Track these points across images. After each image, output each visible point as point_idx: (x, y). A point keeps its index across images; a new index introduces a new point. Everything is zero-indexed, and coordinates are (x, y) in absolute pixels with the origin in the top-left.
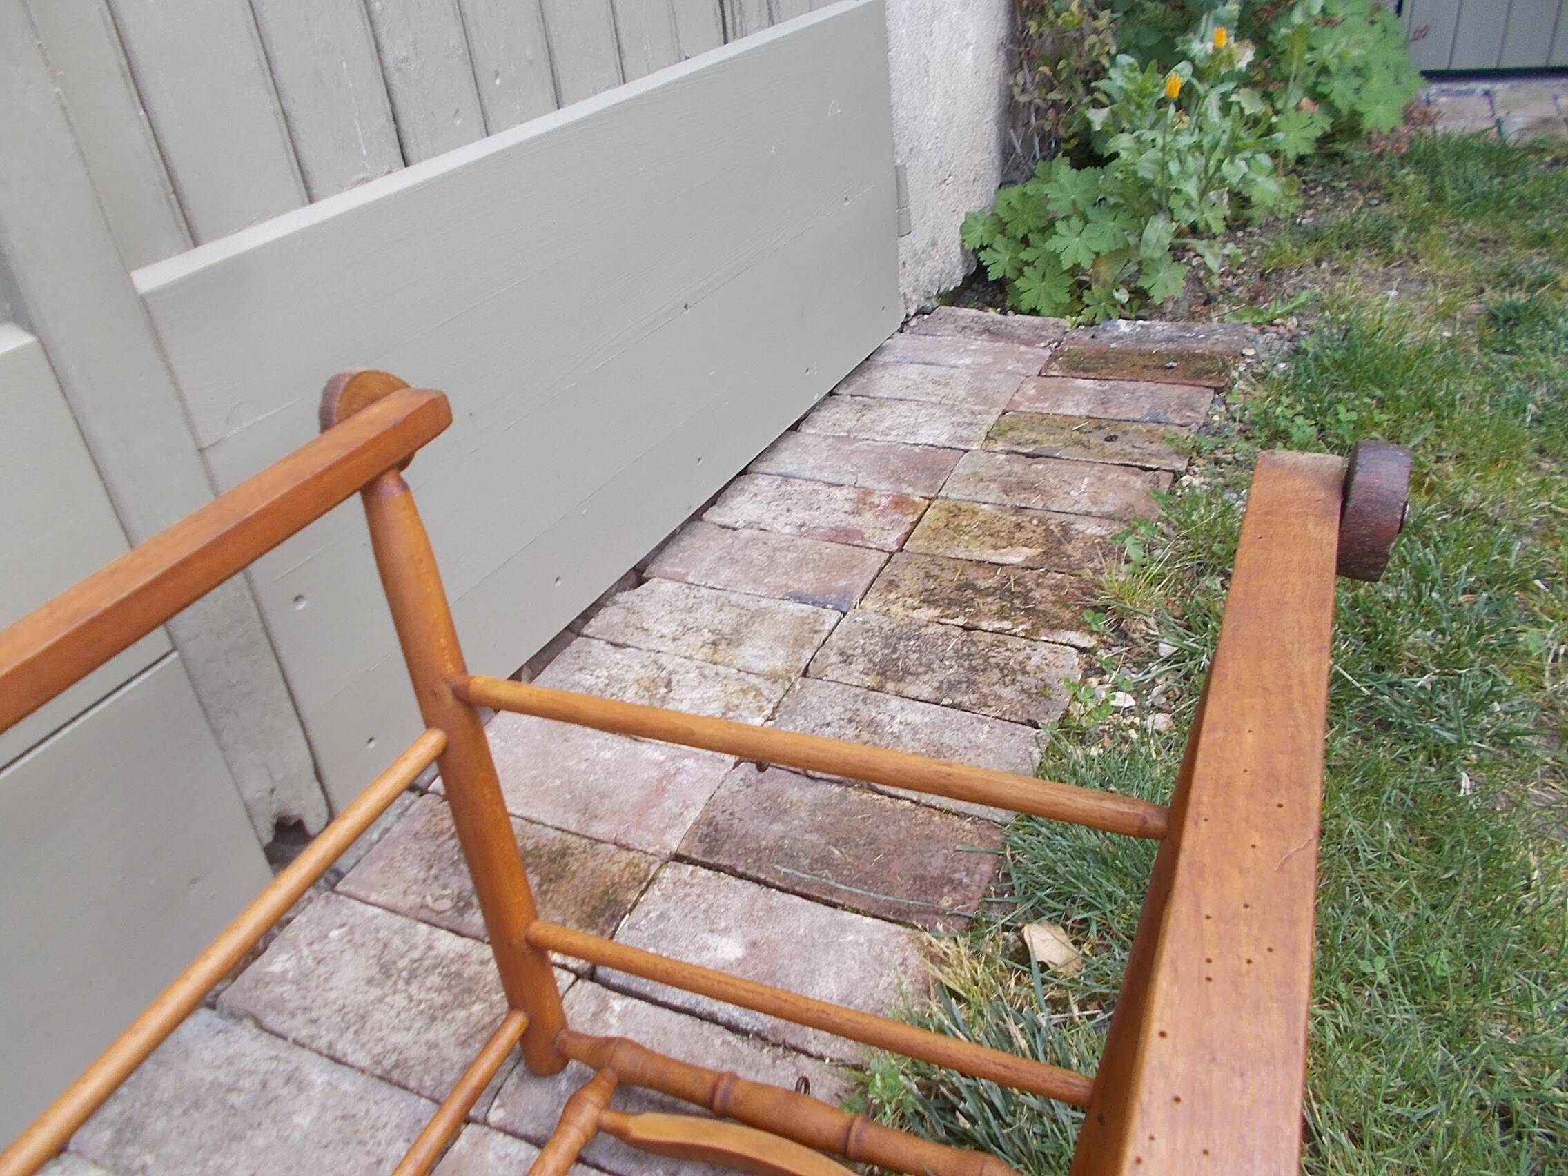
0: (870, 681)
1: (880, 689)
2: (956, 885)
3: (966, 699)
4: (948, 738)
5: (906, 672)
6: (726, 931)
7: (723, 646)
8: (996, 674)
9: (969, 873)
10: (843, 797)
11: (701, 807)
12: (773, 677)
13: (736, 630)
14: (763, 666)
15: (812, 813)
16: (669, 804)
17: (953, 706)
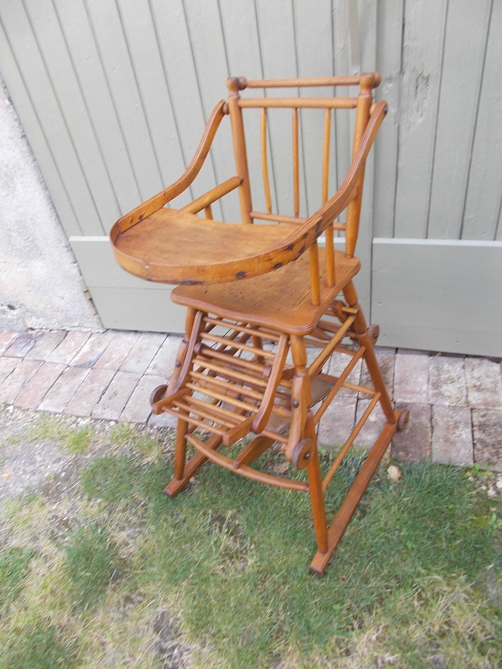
0: (476, 423)
1: (473, 426)
2: (407, 454)
3: (479, 446)
4: (459, 445)
5: (484, 431)
6: (377, 417)
7: (476, 388)
8: (493, 451)
9: (412, 456)
10: (427, 427)
11: (411, 401)
12: (467, 403)
13: (484, 389)
14: (471, 399)
15: (418, 423)
16: (409, 396)
17: (474, 444)
